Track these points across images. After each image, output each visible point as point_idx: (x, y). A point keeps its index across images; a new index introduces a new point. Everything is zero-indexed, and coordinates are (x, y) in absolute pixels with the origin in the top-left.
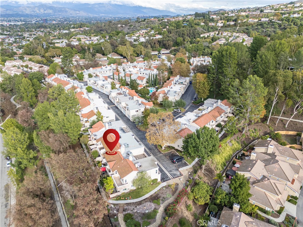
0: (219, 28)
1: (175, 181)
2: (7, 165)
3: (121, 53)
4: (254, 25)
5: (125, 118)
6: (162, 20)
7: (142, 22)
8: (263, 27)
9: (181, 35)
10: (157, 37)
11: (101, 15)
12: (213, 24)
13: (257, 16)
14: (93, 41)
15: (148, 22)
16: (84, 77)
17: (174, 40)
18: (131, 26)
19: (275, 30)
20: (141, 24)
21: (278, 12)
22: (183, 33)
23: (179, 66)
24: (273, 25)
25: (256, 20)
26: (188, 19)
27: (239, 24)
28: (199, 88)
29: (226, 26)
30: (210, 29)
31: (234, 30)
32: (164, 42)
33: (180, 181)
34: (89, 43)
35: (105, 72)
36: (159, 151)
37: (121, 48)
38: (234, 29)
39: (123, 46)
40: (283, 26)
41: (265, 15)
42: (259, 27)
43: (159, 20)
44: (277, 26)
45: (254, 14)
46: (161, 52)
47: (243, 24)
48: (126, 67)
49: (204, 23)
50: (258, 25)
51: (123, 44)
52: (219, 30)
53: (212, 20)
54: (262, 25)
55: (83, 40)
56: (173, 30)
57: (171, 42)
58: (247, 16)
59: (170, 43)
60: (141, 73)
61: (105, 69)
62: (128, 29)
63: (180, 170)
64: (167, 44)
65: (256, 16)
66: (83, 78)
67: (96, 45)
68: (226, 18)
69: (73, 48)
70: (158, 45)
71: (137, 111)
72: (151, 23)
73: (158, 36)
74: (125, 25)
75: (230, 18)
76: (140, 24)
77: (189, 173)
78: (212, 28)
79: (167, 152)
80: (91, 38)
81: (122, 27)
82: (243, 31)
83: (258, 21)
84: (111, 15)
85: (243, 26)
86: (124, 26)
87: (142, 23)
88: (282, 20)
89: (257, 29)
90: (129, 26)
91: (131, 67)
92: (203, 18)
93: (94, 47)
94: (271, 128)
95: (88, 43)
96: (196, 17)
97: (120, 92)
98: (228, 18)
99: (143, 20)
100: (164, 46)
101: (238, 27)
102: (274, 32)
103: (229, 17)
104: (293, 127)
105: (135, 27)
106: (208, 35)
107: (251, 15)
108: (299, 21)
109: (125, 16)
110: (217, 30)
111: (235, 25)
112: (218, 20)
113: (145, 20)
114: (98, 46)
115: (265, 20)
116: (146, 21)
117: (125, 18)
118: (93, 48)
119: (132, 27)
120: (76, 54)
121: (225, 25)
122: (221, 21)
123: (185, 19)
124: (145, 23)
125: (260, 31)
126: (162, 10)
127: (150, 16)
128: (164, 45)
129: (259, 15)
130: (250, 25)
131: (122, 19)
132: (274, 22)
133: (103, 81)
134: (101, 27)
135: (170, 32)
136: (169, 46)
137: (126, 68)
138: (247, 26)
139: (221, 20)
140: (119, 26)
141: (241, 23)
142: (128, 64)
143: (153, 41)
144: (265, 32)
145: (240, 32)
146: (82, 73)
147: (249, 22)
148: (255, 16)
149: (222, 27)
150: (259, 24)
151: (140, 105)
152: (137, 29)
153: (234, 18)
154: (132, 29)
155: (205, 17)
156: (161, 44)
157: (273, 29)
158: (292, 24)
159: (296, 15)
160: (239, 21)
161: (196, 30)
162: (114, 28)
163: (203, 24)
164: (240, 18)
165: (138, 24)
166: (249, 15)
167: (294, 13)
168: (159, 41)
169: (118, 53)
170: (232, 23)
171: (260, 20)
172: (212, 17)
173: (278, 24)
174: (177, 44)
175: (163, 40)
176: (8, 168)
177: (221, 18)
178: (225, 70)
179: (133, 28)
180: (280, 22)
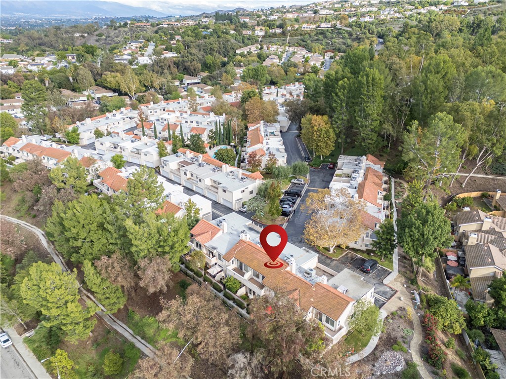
0: (260, 39)
1: (394, 304)
2: (3, 344)
3: (113, 86)
4: (312, 34)
5: (220, 206)
6: (158, 25)
7: (120, 29)
8: (325, 37)
9: (208, 52)
10: (165, 55)
11: (17, 14)
12: (249, 32)
13: (312, 19)
14: (44, 66)
15: (133, 28)
16: (80, 137)
17: (201, 60)
18: (100, 35)
19: (345, 41)
20: (119, 31)
21: (339, 13)
22: (211, 48)
23: (259, 104)
24: (340, 33)
25: (313, 27)
26: (204, 23)
27: (289, 32)
28: (319, 140)
29: (269, 36)
30: (246, 41)
31: (284, 42)
32: (186, 64)
33: (401, 302)
34: (38, 71)
35: (116, 124)
36: (327, 257)
37: (110, 78)
38: (284, 40)
39: (113, 73)
40: (354, 36)
41: (322, 18)
42: (321, 37)
43: (152, 25)
44: (346, 35)
45: (306, 17)
46: (184, 82)
47: (295, 33)
48: (149, 111)
49: (235, 30)
50: (317, 33)
51: (111, 69)
52: (261, 41)
53: (245, 26)
54: (322, 33)
55: (21, 65)
56: (192, 42)
57: (198, 64)
58: (297, 20)
59: (196, 66)
60: (187, 122)
61: (113, 118)
62: (97, 41)
63: (385, 281)
64: (192, 68)
65: (310, 19)
66: (79, 139)
67: (52, 73)
68: (265, 22)
69: (9, 81)
70: (176, 70)
71: (244, 191)
72: (139, 31)
73: (167, 53)
74: (88, 34)
75: (272, 23)
76: (117, 31)
77: (405, 286)
78: (248, 39)
79: (341, 256)
80: (34, 60)
81: (84, 37)
82: (297, 43)
83: (317, 28)
84: (38, 16)
85: (296, 36)
86: (86, 35)
87: (122, 29)
88: (350, 26)
89: (317, 40)
90: (97, 36)
91: (158, 111)
92: (229, 22)
93: (51, 76)
94: (447, 191)
95: (36, 70)
96: (217, 20)
97: (183, 160)
98: (268, 22)
99: (122, 24)
100: (185, 71)
101: (288, 38)
102: (344, 44)
103: (270, 21)
104: (472, 186)
105: (109, 37)
106: (248, 50)
107: (302, 18)
108: (374, 26)
109: (69, 18)
110: (257, 41)
111: (284, 34)
112: (254, 26)
113: (126, 24)
114: (58, 74)
115: (326, 26)
116: (128, 26)
117: (70, 20)
118: (50, 78)
119: (104, 37)
120: (17, 92)
121: (268, 34)
122: (259, 28)
123: (199, 23)
124: (126, 29)
125: (324, 43)
126: (137, 6)
127: (119, 17)
128: (185, 69)
129: (314, 18)
130: (305, 34)
131: (64, 22)
132: (341, 29)
133: (132, 141)
134: (40, 38)
135: (188, 46)
136: (194, 70)
137: (149, 114)
138: (301, 35)
139: (258, 25)
140: (76, 35)
141: (292, 30)
142: (150, 107)
143: (165, 62)
144: (332, 44)
145: (294, 45)
146: (75, 131)
147: (303, 29)
148: (307, 19)
149: (263, 37)
150: (319, 32)
151: (244, 180)
152: (114, 41)
153: (278, 23)
154: (103, 41)
155: (234, 21)
156: (180, 67)
157: (341, 40)
158: (367, 31)
159: (367, 19)
160: (289, 28)
161: (229, 43)
162: (68, 40)
163: (232, 32)
164: (288, 23)
165: (115, 31)
166: (299, 18)
167: (363, 15)
168: (175, 63)
169: (105, 87)
170: (279, 31)
171: (319, 26)
172: (244, 21)
173: (347, 31)
174: (206, 67)
175: (183, 60)
176: (8, 350)
177: (258, 22)
178: (367, 107)
179: (106, 40)
180: (350, 29)
